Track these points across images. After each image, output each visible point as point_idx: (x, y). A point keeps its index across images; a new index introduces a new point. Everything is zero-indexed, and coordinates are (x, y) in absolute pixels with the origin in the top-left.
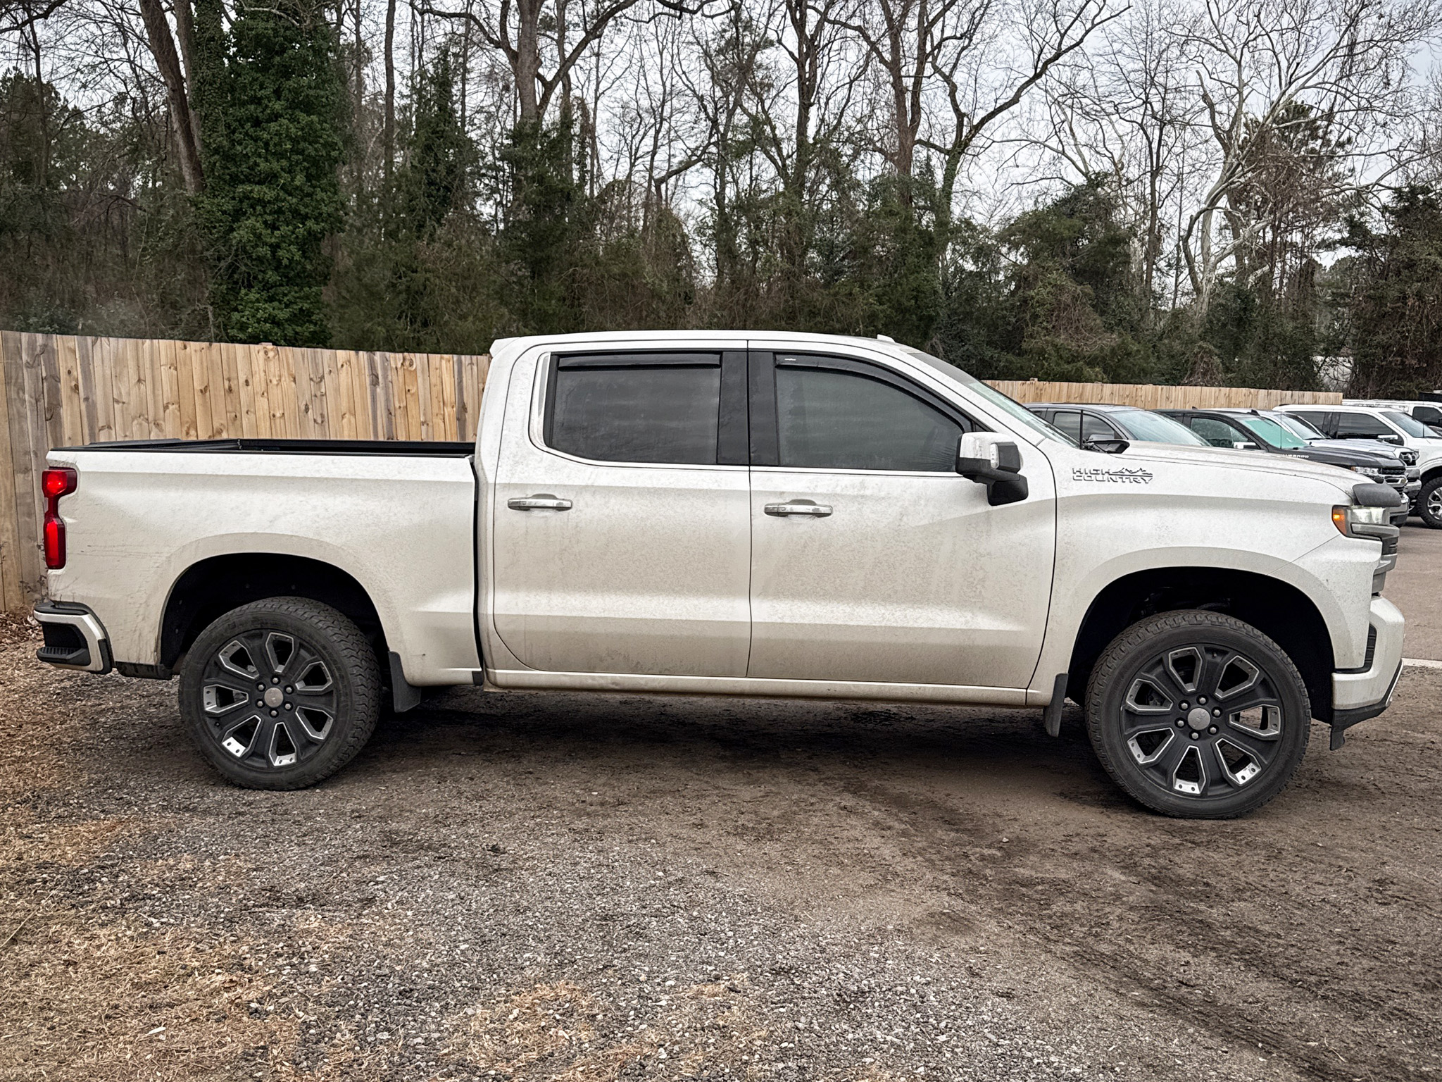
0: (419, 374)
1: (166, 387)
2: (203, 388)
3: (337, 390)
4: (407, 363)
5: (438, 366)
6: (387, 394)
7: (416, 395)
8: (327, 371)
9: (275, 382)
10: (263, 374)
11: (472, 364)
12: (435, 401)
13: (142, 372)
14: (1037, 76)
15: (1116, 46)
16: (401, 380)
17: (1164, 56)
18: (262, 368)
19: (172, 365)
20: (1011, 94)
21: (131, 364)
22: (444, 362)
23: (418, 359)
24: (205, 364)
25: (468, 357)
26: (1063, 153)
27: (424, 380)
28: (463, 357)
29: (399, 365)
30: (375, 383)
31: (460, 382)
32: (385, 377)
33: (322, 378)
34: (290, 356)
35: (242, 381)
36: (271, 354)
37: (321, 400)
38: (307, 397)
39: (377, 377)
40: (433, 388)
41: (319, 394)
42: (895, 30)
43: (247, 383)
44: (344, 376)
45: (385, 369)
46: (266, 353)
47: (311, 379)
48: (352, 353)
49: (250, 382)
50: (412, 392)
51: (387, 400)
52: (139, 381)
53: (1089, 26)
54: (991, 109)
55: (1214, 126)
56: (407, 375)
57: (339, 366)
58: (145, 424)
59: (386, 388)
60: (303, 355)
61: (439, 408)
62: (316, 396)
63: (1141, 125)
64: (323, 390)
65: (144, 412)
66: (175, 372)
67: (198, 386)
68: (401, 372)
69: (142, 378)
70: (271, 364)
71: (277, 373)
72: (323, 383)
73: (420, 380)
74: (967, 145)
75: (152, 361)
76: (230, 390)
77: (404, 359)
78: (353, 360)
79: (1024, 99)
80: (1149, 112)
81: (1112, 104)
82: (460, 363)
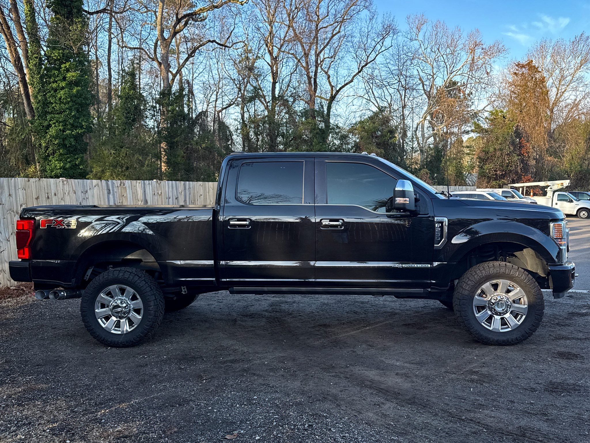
0: (127, 188)
1: (21, 197)
2: (37, 197)
3: (93, 196)
4: (122, 184)
5: (135, 185)
6: (114, 197)
7: (126, 197)
8: (88, 188)
9: (67, 194)
10: (62, 191)
11: (149, 184)
12: (134, 199)
13: (11, 191)
14: (359, 72)
15: (388, 61)
16: (120, 190)
17: (405, 64)
18: (61, 188)
19: (24, 188)
20: (350, 79)
21: (6, 188)
22: (138, 183)
23: (127, 183)
24: (37, 187)
25: (148, 181)
26: (370, 100)
27: (129, 191)
28: (145, 181)
29: (119, 185)
30: (109, 193)
31: (145, 191)
32: (113, 190)
33: (87, 192)
34: (73, 183)
35: (53, 194)
36: (65, 183)
37: (87, 201)
38: (81, 199)
39: (110, 190)
40: (133, 194)
41: (85, 198)
42: (306, 55)
43: (55, 194)
44: (96, 190)
45: (113, 187)
46: (63, 182)
47: (82, 192)
48: (99, 181)
49: (57, 194)
50: (125, 196)
51: (114, 200)
52: (10, 195)
53: (377, 53)
54: (343, 84)
55: (424, 90)
56: (122, 189)
57: (94, 187)
58: (12, 213)
59: (114, 195)
60: (78, 182)
61: (136, 202)
62: (84, 199)
63: (398, 90)
64: (87, 196)
65: (12, 208)
66: (25, 191)
67: (35, 196)
68: (119, 188)
69: (11, 194)
70: (65, 186)
71: (68, 190)
72: (87, 194)
73: (128, 191)
74: (335, 97)
75: (15, 187)
76: (48, 198)
77: (121, 183)
78: (100, 184)
79: (355, 80)
80: (400, 85)
81: (387, 82)
82: (144, 184)
